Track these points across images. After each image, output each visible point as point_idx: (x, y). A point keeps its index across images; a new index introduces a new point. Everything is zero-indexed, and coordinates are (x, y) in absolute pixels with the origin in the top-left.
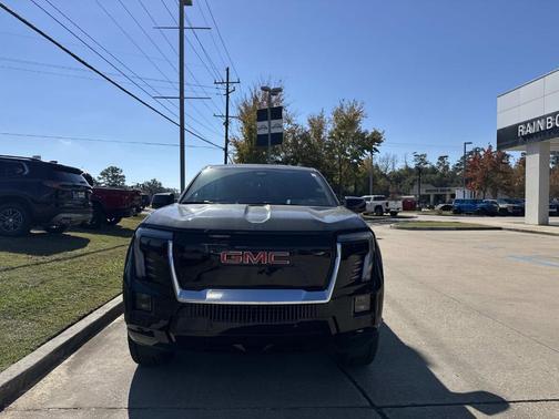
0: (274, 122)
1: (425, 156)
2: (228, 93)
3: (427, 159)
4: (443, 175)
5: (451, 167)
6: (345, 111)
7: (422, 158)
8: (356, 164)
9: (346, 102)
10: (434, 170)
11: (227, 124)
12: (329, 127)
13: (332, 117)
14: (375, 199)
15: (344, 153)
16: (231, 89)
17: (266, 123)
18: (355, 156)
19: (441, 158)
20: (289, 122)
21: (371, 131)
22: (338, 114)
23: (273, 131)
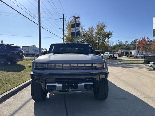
0: (77, 28)
1: (122, 41)
2: (64, 21)
3: (122, 42)
4: (127, 46)
5: (129, 44)
6: (100, 25)
7: (121, 42)
8: (103, 42)
9: (100, 23)
10: (124, 45)
11: (63, 31)
12: (95, 31)
13: (96, 27)
14: (110, 53)
15: (100, 39)
16: (64, 20)
17: (74, 28)
18: (103, 40)
19: (126, 42)
20: (82, 28)
21: (108, 32)
22: (98, 26)
23: (77, 31)
